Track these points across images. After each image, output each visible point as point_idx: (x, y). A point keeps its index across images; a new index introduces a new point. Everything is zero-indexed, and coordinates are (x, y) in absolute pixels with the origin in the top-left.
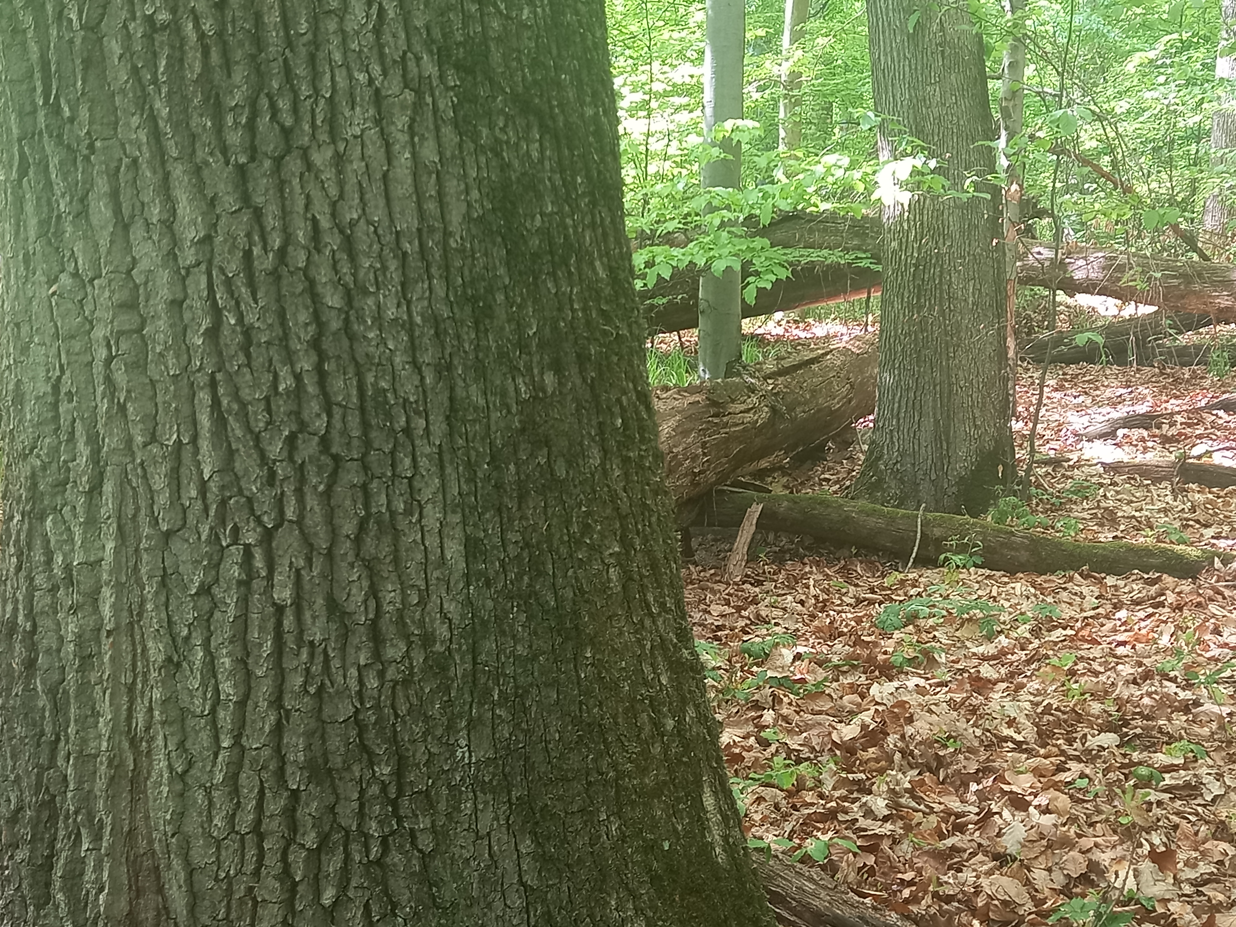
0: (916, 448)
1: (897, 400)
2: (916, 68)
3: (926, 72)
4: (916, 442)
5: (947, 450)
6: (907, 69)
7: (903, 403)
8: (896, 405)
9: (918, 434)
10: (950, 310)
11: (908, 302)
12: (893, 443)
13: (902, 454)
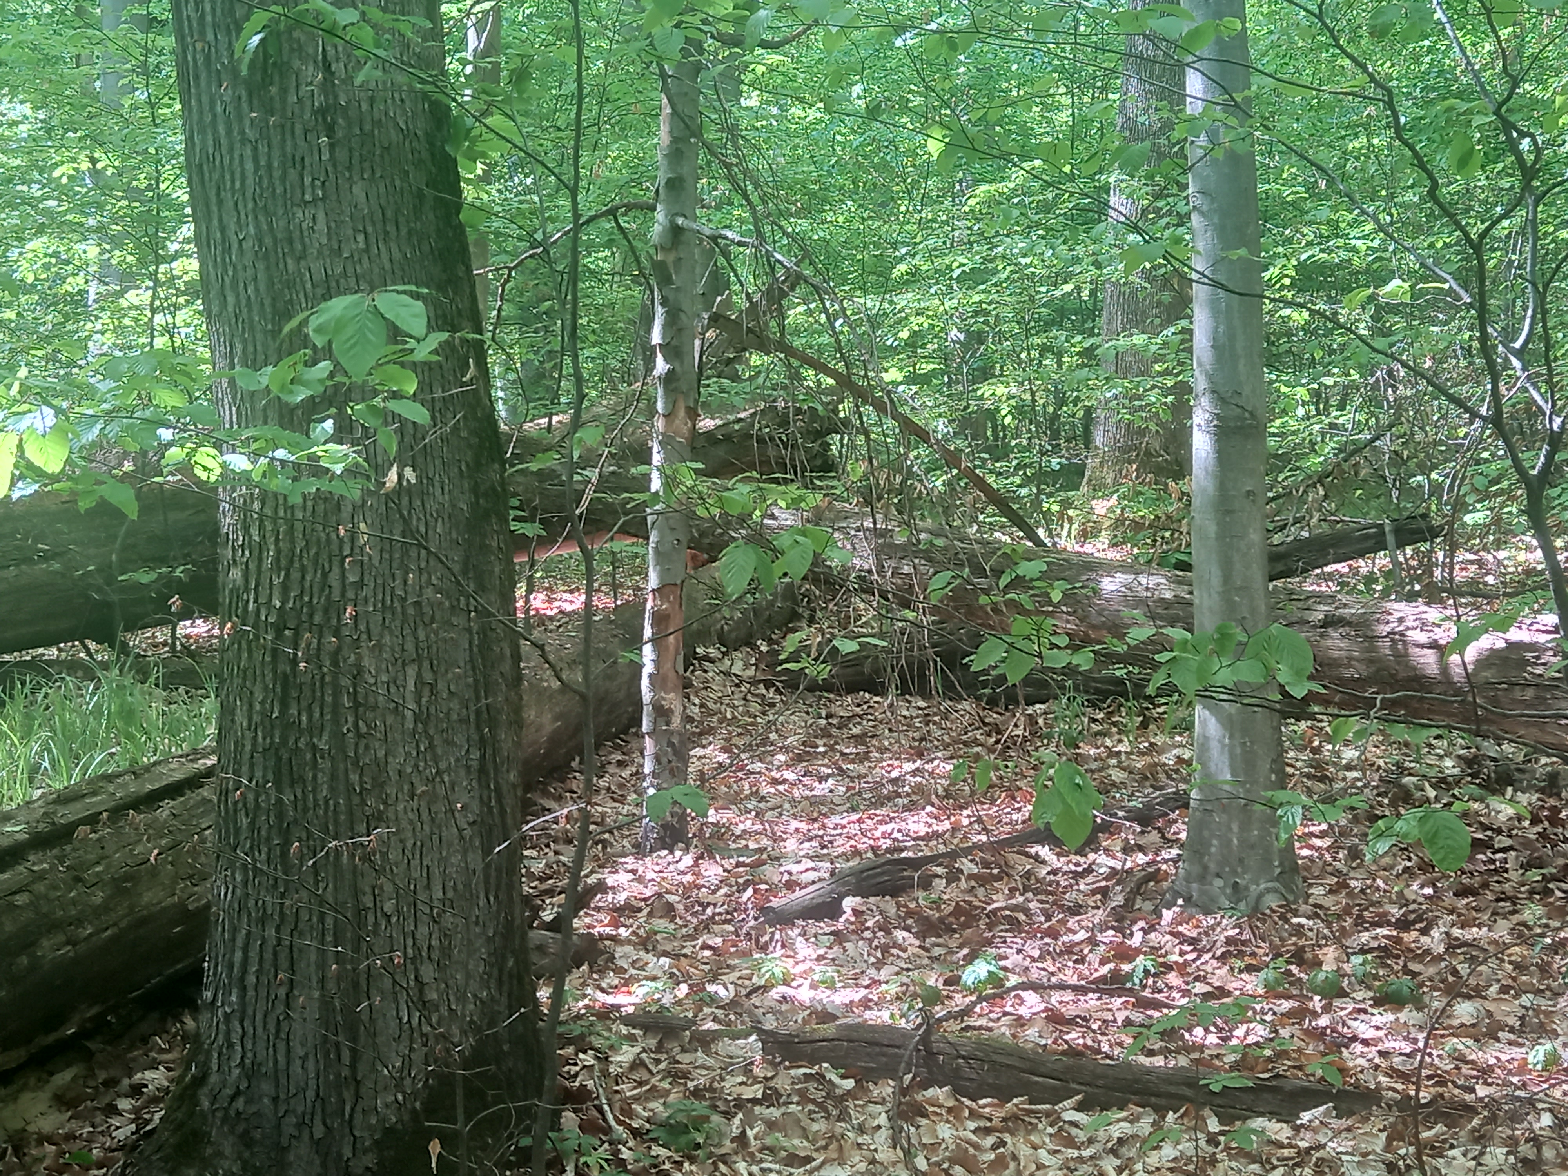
0: (281, 1058)
1: (240, 942)
2: (269, 166)
3: (293, 174)
4: (281, 1047)
5: (353, 1067)
6: (249, 166)
7: (253, 954)
8: (239, 955)
9: (285, 1027)
10: (359, 735)
11: (262, 713)
12: (231, 1045)
13: (251, 1073)
